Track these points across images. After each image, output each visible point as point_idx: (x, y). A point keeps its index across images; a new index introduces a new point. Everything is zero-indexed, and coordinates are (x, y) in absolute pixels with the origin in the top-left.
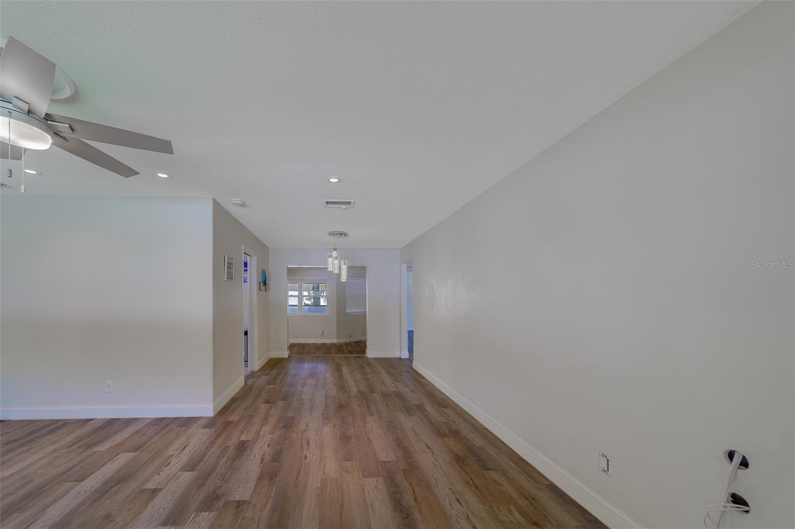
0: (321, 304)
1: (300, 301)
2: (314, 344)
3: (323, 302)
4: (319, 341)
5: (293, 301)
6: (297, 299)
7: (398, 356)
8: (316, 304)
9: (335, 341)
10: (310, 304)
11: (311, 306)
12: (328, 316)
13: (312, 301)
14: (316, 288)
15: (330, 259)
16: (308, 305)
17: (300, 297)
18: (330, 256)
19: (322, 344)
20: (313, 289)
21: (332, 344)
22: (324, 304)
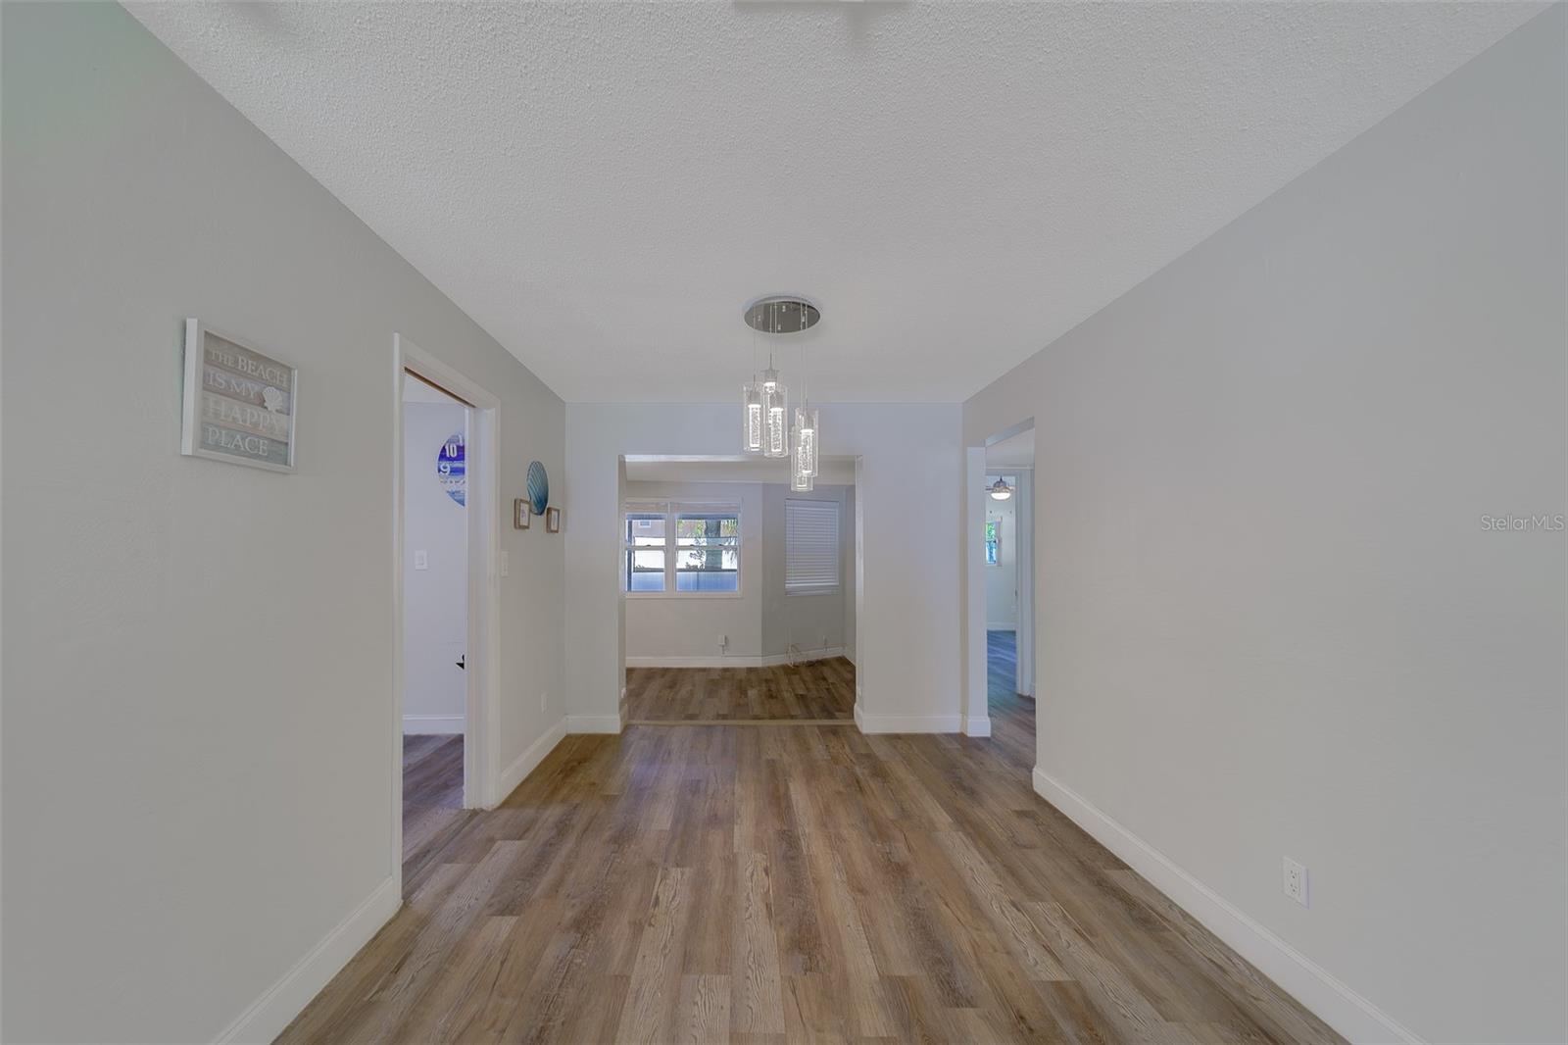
0: (724, 567)
1: (670, 560)
2: (704, 670)
3: (728, 561)
4: (716, 662)
5: (654, 560)
6: (661, 555)
7: (954, 728)
8: (713, 567)
9: (757, 662)
10: (699, 565)
11: (701, 570)
12: (742, 598)
13: (704, 559)
14: (713, 531)
15: (754, 407)
16: (694, 569)
17: (671, 551)
18: (754, 397)
19: (726, 670)
20: (706, 532)
21: (750, 670)
22: (729, 568)
